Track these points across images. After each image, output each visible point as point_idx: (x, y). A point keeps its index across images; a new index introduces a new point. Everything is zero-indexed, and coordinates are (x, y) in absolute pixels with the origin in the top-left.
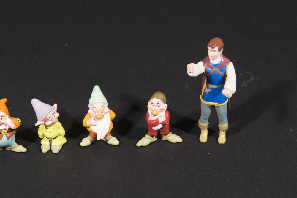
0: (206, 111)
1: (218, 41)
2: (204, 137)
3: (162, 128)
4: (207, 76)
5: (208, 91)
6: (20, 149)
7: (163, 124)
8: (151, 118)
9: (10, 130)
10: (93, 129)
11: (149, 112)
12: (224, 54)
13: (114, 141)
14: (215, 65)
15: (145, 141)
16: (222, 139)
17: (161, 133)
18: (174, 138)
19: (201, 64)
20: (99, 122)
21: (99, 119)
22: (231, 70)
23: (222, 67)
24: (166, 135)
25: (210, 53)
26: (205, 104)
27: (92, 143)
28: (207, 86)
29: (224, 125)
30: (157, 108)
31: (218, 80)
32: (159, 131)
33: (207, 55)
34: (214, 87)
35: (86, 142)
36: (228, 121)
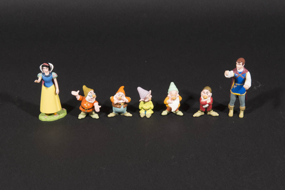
0: (233, 99)
1: (242, 59)
2: (231, 114)
3: (208, 107)
4: (235, 79)
5: (235, 87)
6: (129, 114)
7: (209, 104)
8: (203, 100)
9: (125, 103)
10: (170, 105)
11: (202, 97)
12: (245, 67)
13: (180, 113)
14: (240, 73)
15: (198, 114)
16: (241, 115)
17: (207, 110)
18: (214, 114)
19: (232, 71)
20: (173, 102)
21: (174, 100)
22: (248, 75)
23: (243, 73)
24: (209, 111)
25: (238, 66)
26: (233, 94)
27: (168, 114)
28: (235, 84)
29: (243, 107)
30: (206, 95)
31: (241, 81)
32: (206, 108)
33: (236, 67)
34: (239, 84)
35: (165, 113)
36: (246, 105)
